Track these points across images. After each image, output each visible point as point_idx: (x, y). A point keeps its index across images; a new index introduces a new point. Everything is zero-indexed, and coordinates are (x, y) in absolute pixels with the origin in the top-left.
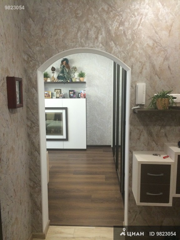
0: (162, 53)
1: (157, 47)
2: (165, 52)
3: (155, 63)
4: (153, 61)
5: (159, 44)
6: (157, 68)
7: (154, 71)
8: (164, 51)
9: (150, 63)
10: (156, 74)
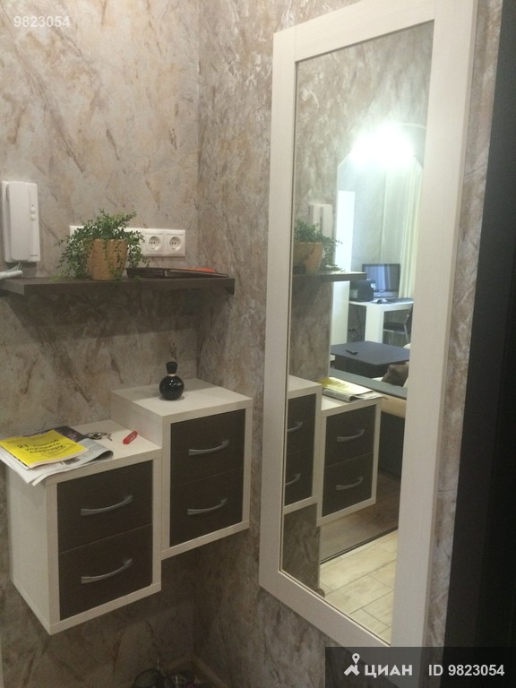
0: (84, 78)
1: (63, 52)
2: (92, 79)
3: (63, 112)
4: (54, 104)
5: (70, 43)
6: (72, 132)
7: (62, 140)
8: (88, 73)
9: (45, 108)
10: (69, 153)
